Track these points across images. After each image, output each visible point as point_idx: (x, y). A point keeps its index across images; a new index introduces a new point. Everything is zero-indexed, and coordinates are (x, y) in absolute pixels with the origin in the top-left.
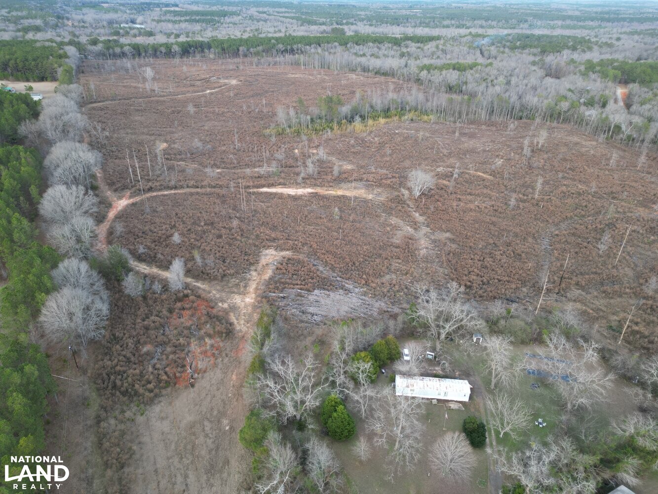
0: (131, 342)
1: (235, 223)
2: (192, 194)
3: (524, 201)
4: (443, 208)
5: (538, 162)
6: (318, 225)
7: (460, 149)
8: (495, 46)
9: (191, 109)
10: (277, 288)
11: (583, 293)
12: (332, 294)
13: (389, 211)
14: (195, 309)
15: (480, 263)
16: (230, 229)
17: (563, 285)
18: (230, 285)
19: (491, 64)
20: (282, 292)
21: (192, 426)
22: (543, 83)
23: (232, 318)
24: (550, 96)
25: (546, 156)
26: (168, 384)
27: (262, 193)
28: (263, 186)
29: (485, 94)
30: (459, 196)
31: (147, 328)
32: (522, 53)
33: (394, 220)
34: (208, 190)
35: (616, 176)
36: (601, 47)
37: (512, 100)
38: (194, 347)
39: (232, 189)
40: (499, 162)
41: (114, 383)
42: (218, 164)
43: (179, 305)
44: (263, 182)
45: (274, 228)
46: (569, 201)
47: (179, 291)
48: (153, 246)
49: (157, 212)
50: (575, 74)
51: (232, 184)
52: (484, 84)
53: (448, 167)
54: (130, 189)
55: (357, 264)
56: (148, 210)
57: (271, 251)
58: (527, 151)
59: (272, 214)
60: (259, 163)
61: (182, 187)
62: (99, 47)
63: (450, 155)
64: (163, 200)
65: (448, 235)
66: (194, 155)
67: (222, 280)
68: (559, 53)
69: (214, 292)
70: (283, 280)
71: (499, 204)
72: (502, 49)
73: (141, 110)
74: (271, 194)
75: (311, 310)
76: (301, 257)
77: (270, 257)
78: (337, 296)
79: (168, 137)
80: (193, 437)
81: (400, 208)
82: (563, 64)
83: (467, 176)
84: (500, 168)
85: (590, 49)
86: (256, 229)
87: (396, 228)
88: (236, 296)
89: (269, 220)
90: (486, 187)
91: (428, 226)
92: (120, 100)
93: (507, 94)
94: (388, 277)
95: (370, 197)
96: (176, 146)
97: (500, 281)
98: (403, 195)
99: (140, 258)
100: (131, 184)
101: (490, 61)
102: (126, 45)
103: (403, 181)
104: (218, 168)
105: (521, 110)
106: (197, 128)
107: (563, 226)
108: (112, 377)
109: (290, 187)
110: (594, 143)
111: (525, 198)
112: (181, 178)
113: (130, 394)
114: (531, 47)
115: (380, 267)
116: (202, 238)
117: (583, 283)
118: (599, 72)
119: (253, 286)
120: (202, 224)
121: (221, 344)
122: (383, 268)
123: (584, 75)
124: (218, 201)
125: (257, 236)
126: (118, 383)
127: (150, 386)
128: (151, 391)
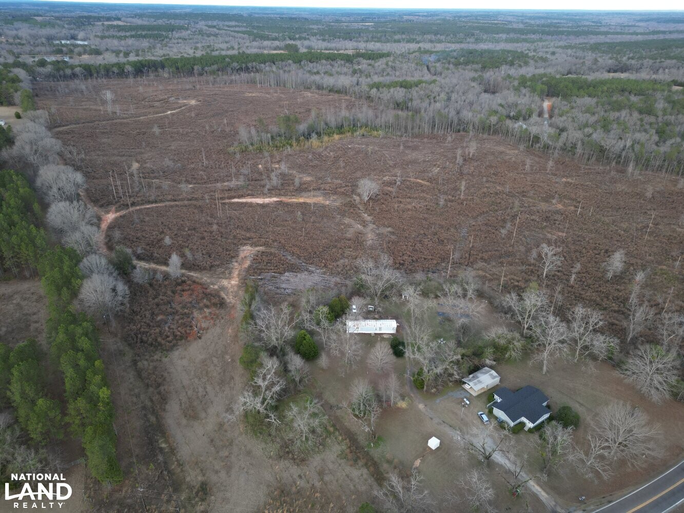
0: (148, 314)
1: (215, 227)
2: (172, 207)
3: (452, 201)
4: (387, 209)
5: (469, 168)
6: (284, 226)
7: (404, 160)
8: (440, 62)
9: (156, 130)
10: (256, 273)
11: (485, 264)
12: (299, 275)
13: (343, 214)
14: (193, 290)
15: (411, 248)
16: (211, 232)
17: (471, 260)
18: (218, 273)
19: (434, 81)
20: (259, 275)
21: (204, 361)
22: (480, 99)
23: (223, 295)
24: (483, 111)
25: (476, 164)
26: (182, 338)
27: (234, 203)
28: (234, 197)
29: (428, 110)
30: (400, 200)
31: (158, 305)
32: (464, 70)
33: (347, 221)
34: (186, 202)
35: (529, 179)
36: (536, 61)
37: (450, 115)
38: (196, 314)
39: (207, 201)
40: (436, 170)
41: (141, 339)
42: (190, 180)
43: (179, 288)
44: (233, 194)
45: (248, 230)
46: (487, 200)
47: (177, 278)
48: (148, 247)
49: (144, 222)
50: (509, 89)
51: (207, 197)
52: (427, 101)
53: (393, 176)
54: (114, 205)
55: (318, 253)
56: (137, 221)
57: (248, 248)
58: (460, 160)
59: (245, 219)
60: (228, 177)
61: (161, 201)
62: (48, 69)
63: (395, 166)
64: (148, 212)
65: (389, 229)
66: (166, 173)
67: (210, 270)
68: (497, 69)
69: (205, 278)
70: (260, 267)
71: (431, 204)
72: (447, 65)
73: (107, 133)
74: (242, 203)
75: (284, 286)
76: (273, 250)
77: (247, 251)
78: (303, 276)
79: (139, 157)
80: (206, 367)
81: (352, 210)
82: (500, 79)
83: (408, 183)
84: (436, 175)
85: (526, 64)
86: (233, 231)
87: (350, 226)
88: (223, 280)
89: (242, 224)
90: (423, 191)
91: (374, 224)
92: (83, 123)
93: (446, 110)
94: (342, 261)
95: (327, 203)
96: (148, 165)
97: (425, 259)
98: (355, 200)
99: (139, 258)
100: (114, 201)
101: (435, 77)
102: (76, 66)
103: (354, 188)
104: (190, 183)
105: (459, 124)
106: (164, 148)
107: (480, 218)
108: (139, 336)
109: (258, 197)
110: (516, 152)
111: (453, 198)
112: (159, 194)
113: (156, 346)
114: (473, 63)
115: (336, 254)
116: (188, 240)
117: (486, 257)
118: (529, 87)
119: (236, 273)
120: (187, 229)
121: (217, 312)
122: (338, 255)
123: (517, 89)
124: (196, 211)
125: (235, 237)
126: (145, 338)
127: (170, 339)
128: (170, 342)
